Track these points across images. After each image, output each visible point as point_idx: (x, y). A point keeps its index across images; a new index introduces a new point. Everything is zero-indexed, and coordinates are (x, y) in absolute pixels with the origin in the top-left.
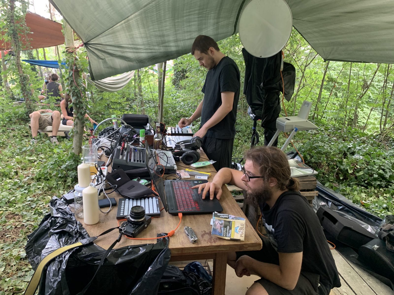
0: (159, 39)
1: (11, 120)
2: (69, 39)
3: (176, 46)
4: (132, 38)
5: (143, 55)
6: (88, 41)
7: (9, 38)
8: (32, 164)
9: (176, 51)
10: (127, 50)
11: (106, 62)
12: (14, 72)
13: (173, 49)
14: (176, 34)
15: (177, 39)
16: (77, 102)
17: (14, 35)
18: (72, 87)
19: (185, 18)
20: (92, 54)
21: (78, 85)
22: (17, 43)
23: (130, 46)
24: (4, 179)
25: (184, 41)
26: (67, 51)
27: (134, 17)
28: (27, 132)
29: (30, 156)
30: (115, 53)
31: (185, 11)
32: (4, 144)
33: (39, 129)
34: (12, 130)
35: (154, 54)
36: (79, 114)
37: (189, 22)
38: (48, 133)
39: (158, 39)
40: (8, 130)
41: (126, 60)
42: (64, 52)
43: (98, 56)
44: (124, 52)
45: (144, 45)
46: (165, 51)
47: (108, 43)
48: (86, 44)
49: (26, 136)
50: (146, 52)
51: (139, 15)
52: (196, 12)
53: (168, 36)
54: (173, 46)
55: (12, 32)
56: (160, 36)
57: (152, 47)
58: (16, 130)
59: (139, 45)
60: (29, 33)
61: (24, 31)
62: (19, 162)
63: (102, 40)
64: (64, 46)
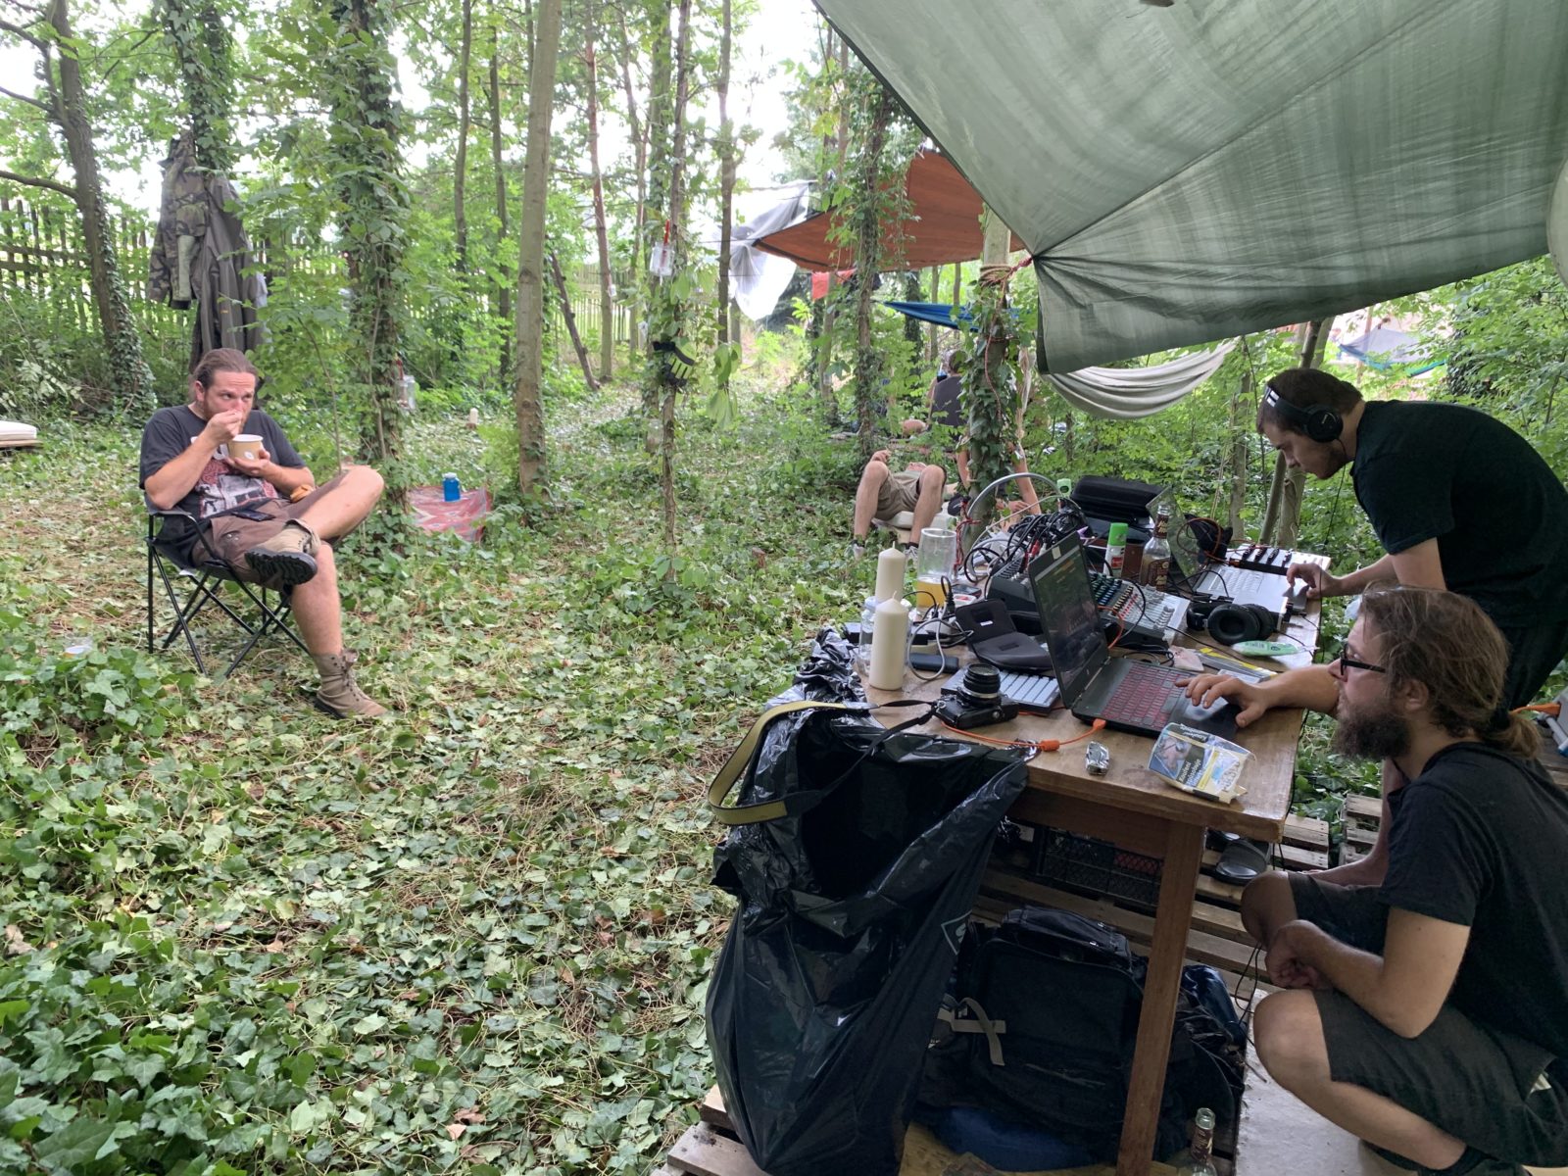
0: (1289, 245)
1: (811, 483)
2: (996, 241)
3: (1357, 268)
4: (1190, 237)
5: (1228, 296)
6: (1046, 251)
7: (853, 235)
8: (835, 608)
9: (1359, 284)
10: (1171, 280)
11: (1093, 317)
12: (847, 339)
13: (1347, 277)
14: (1359, 226)
15: (1361, 244)
16: (985, 435)
17: (867, 225)
18: (977, 388)
19: (1396, 170)
20: (1050, 291)
21: (996, 386)
22: (871, 252)
23: (1181, 267)
24: (757, 630)
25: (1393, 250)
26: (982, 279)
27: (1196, 175)
28: (844, 524)
29: (835, 588)
30: (1125, 289)
31: (1393, 147)
32: (778, 546)
33: (877, 516)
34: (808, 512)
35: (1267, 294)
36: (983, 474)
37: (1417, 181)
38: (899, 533)
39: (1285, 244)
40: (798, 512)
41: (1162, 314)
42: (974, 283)
43: (1069, 297)
44: (1158, 286)
45: (1230, 262)
46: (1312, 284)
47: (1106, 257)
48: (1038, 259)
49: (839, 534)
50: (1237, 288)
51: (1211, 167)
52: (1444, 145)
53: (1324, 231)
54: (1348, 268)
55: (862, 217)
56: (1294, 233)
57: (1262, 271)
58: (818, 513)
59: (1212, 263)
60: (908, 220)
61: (896, 214)
62: (804, 599)
63: (1090, 246)
64: (979, 264)
